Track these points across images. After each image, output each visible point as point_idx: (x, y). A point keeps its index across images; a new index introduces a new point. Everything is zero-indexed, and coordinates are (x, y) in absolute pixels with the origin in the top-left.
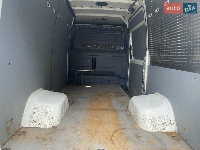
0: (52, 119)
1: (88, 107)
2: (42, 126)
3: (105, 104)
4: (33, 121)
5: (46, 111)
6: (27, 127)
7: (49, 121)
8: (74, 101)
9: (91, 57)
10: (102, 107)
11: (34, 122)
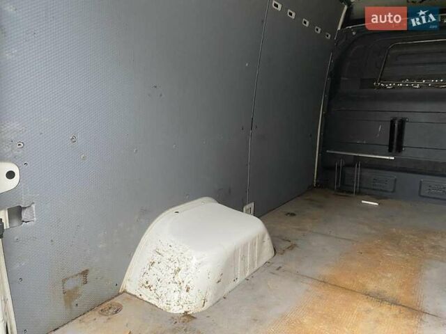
0: (187, 291)
1: (326, 272)
2: (161, 305)
3: (389, 275)
4: (147, 283)
5: (177, 265)
6: (133, 293)
7: (177, 295)
8: (299, 243)
9: (388, 117)
10: (372, 286)
11: (147, 285)
